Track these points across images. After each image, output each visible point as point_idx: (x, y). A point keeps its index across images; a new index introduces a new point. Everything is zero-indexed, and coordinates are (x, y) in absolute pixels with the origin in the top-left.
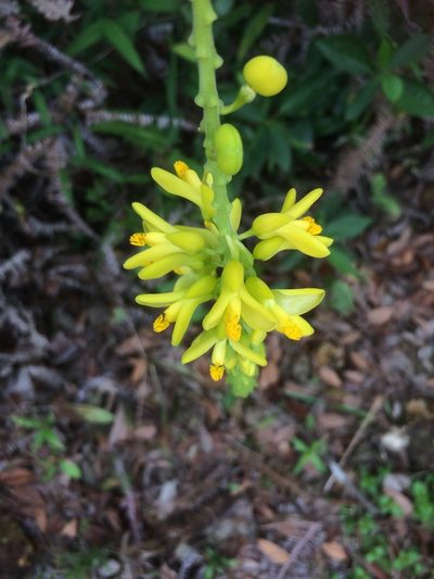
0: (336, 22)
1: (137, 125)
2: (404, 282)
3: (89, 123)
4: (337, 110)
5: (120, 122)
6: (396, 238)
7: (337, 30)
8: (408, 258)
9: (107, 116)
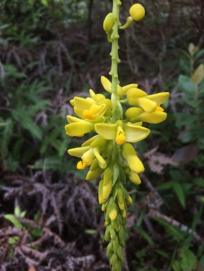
1: (171, 223)
3: (149, 214)
5: (163, 219)
9: (158, 214)
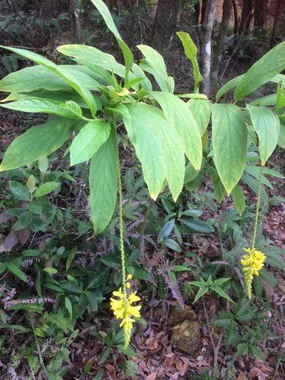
0: (103, 250)
2: (158, 358)
4: (110, 283)
6: (148, 337)
7: (105, 252)
8: (156, 345)
